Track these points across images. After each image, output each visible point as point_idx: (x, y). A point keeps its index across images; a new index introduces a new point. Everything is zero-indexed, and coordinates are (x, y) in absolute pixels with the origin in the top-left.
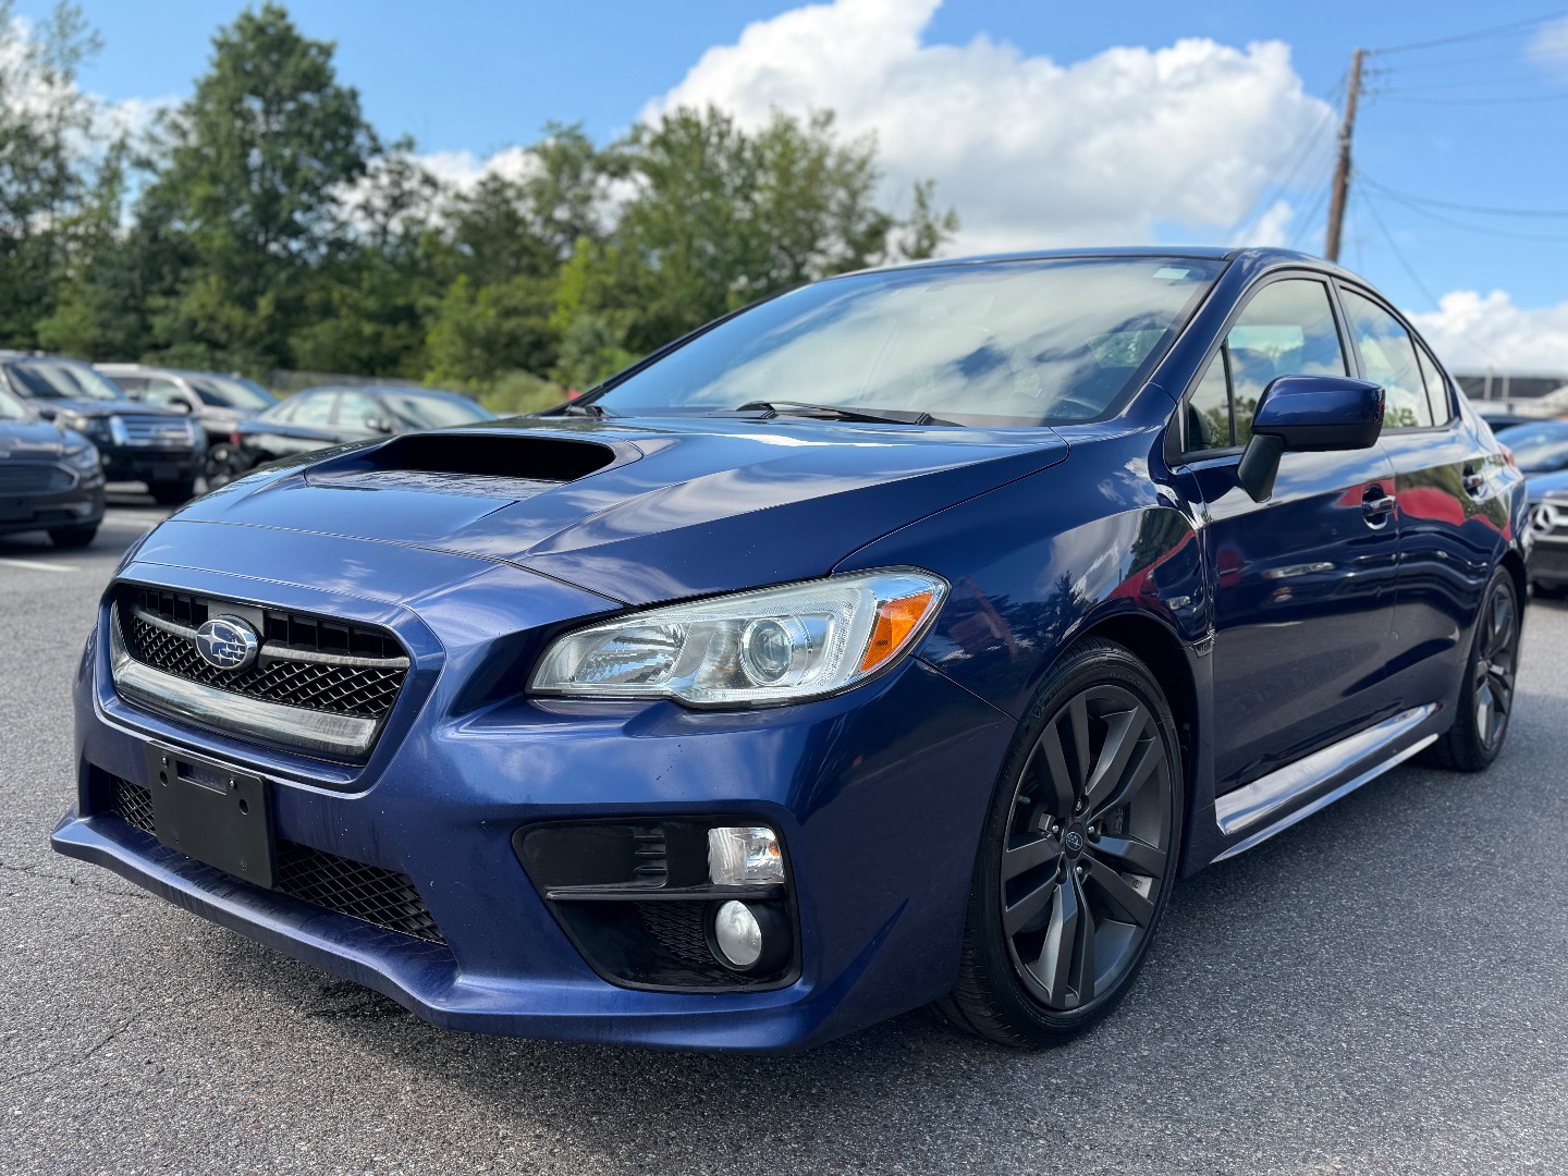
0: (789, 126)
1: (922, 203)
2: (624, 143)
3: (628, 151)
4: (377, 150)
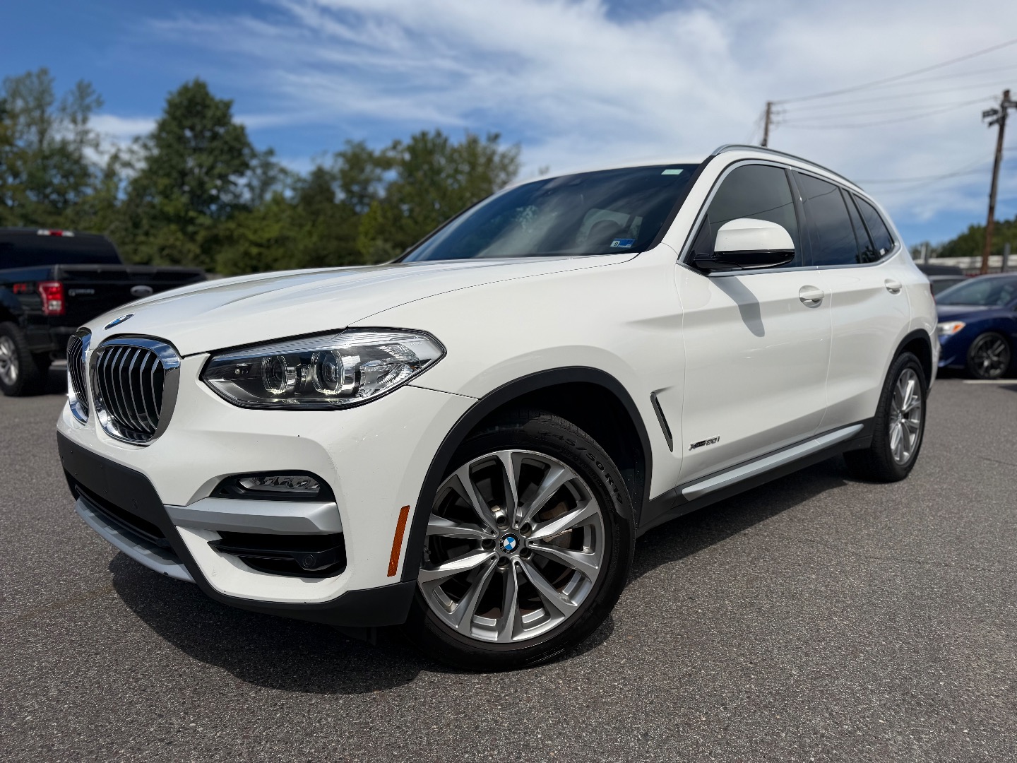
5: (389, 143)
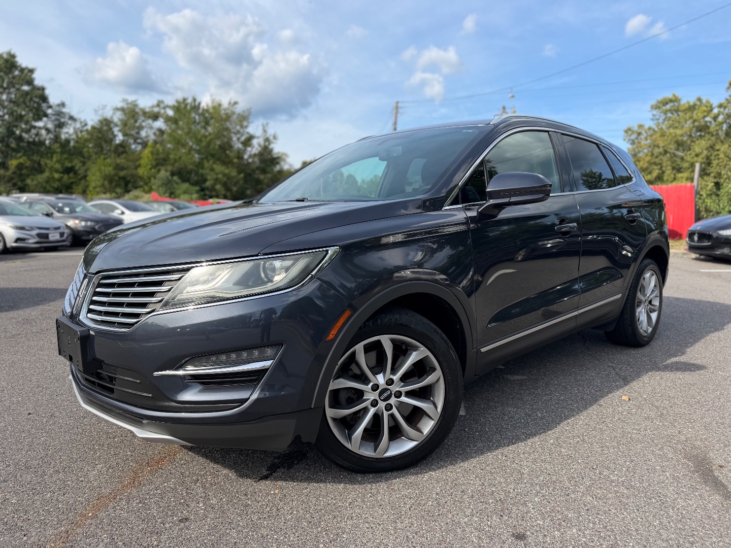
0: (220, 105)
1: (265, 131)
2: (153, 107)
3: (156, 110)
4: (50, 107)
5: (155, 102)
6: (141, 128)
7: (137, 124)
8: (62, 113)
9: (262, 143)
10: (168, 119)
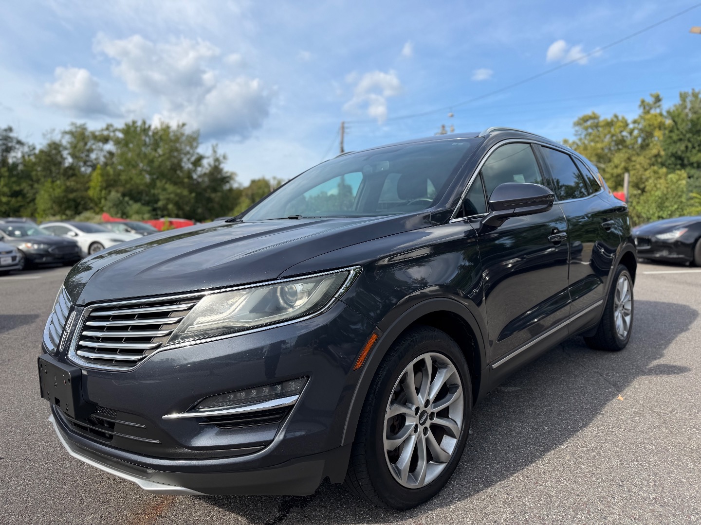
0: (168, 127)
1: (215, 152)
2: (102, 130)
3: (106, 133)
6: (90, 151)
7: (87, 147)
8: (10, 137)
9: (212, 163)
10: (117, 142)
